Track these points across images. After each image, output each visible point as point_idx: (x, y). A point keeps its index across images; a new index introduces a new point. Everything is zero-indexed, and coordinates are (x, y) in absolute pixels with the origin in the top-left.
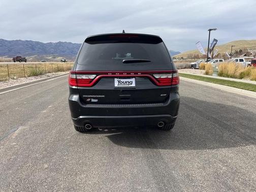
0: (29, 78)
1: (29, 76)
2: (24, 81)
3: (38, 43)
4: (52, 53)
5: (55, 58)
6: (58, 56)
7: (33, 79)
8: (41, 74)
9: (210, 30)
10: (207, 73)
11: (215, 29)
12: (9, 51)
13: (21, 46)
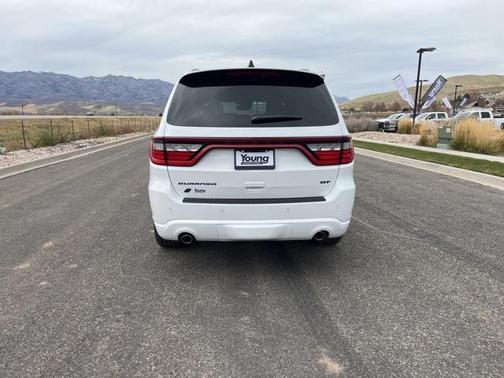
0: (35, 150)
1: (35, 147)
2: (23, 157)
3: (65, 78)
4: (95, 99)
5: (99, 107)
6: (107, 104)
7: (44, 153)
8: (63, 141)
9: (421, 51)
10: (423, 142)
11: (431, 50)
12: (9, 93)
13: (31, 84)
